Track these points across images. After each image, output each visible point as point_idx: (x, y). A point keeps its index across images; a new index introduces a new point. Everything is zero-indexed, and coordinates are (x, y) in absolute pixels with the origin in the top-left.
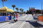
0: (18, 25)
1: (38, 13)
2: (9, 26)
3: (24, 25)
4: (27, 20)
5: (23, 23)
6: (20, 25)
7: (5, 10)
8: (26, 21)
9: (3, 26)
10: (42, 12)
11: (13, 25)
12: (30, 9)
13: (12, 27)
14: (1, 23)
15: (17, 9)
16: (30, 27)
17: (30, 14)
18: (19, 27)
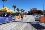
0: (19, 27)
1: (40, 14)
2: (9, 28)
3: (25, 27)
4: (28, 21)
5: (24, 25)
6: (21, 27)
7: (5, 11)
8: (28, 23)
9: (3, 28)
10: (44, 13)
11: (13, 27)
12: (31, 9)
13: (13, 29)
14: (1, 24)
15: (18, 10)
16: (31, 29)
17: (32, 15)
18: (20, 29)
